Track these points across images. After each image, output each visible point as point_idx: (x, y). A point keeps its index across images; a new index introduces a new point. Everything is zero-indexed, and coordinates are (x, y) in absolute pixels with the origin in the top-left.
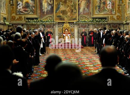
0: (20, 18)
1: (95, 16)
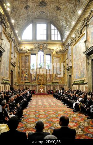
0: (22, 82)
1: (53, 82)
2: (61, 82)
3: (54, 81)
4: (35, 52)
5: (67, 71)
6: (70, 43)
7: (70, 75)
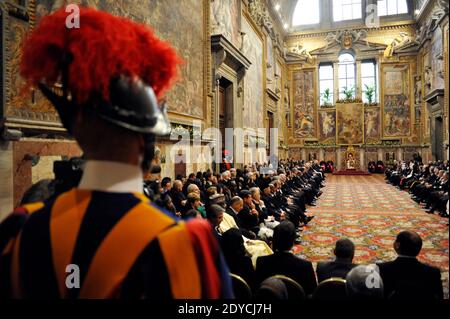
0: (298, 142)
2: (410, 138)
3: (388, 136)
4: (330, 58)
5: (428, 106)
6: (438, 19)
7: (438, 116)
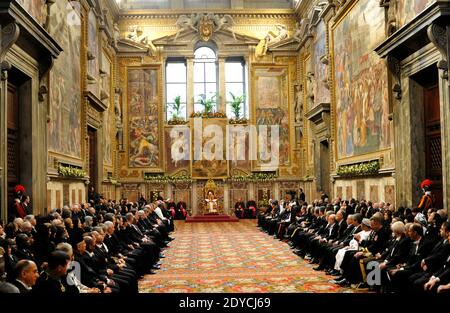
1: (256, 169)
2: (289, 170)
3: (261, 166)
4: (183, 52)
5: (312, 127)
6: (322, 11)
7: (323, 139)
